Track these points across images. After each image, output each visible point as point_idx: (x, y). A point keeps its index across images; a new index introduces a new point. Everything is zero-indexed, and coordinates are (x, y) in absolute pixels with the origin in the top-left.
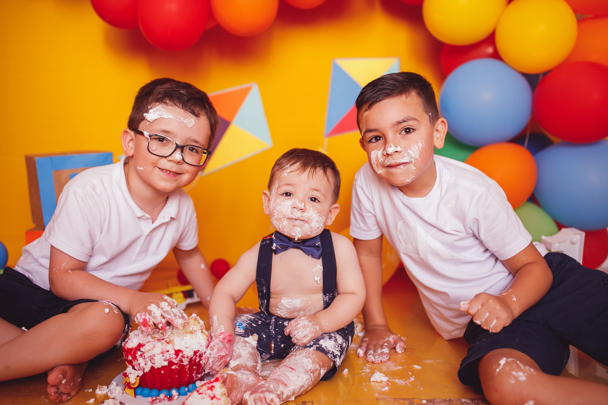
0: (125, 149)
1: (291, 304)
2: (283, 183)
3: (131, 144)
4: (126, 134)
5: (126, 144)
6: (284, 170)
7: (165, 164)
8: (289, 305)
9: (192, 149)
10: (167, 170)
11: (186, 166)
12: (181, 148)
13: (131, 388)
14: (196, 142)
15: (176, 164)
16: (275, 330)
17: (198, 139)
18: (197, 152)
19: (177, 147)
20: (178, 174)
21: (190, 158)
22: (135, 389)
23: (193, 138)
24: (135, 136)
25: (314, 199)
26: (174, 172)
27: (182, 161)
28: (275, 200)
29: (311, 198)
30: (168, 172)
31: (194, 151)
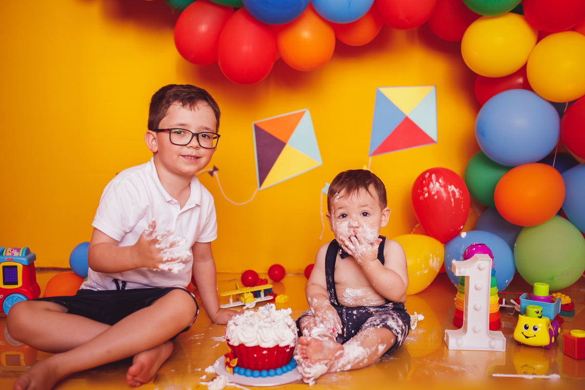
0: (150, 147)
1: (354, 293)
2: (337, 207)
3: (154, 143)
4: (148, 134)
5: (150, 143)
6: (334, 197)
7: (186, 151)
8: (352, 294)
9: (204, 136)
10: (188, 156)
11: (202, 151)
12: (196, 135)
13: (230, 367)
14: (207, 129)
15: (195, 149)
16: (346, 318)
17: (208, 126)
18: (209, 137)
19: (194, 135)
20: (197, 158)
21: (204, 143)
22: (234, 368)
23: (205, 126)
24: (157, 135)
25: (365, 214)
26: (194, 157)
27: (199, 146)
28: (335, 223)
29: (363, 214)
30: (190, 158)
31: (207, 137)
